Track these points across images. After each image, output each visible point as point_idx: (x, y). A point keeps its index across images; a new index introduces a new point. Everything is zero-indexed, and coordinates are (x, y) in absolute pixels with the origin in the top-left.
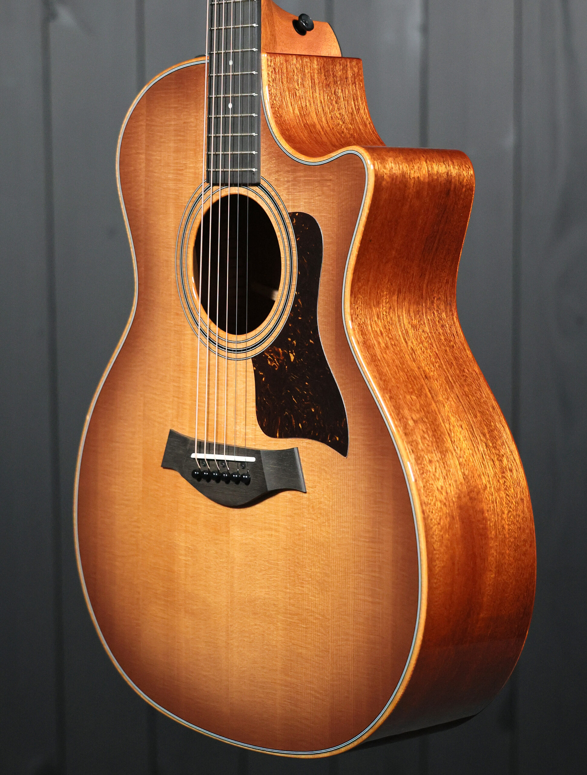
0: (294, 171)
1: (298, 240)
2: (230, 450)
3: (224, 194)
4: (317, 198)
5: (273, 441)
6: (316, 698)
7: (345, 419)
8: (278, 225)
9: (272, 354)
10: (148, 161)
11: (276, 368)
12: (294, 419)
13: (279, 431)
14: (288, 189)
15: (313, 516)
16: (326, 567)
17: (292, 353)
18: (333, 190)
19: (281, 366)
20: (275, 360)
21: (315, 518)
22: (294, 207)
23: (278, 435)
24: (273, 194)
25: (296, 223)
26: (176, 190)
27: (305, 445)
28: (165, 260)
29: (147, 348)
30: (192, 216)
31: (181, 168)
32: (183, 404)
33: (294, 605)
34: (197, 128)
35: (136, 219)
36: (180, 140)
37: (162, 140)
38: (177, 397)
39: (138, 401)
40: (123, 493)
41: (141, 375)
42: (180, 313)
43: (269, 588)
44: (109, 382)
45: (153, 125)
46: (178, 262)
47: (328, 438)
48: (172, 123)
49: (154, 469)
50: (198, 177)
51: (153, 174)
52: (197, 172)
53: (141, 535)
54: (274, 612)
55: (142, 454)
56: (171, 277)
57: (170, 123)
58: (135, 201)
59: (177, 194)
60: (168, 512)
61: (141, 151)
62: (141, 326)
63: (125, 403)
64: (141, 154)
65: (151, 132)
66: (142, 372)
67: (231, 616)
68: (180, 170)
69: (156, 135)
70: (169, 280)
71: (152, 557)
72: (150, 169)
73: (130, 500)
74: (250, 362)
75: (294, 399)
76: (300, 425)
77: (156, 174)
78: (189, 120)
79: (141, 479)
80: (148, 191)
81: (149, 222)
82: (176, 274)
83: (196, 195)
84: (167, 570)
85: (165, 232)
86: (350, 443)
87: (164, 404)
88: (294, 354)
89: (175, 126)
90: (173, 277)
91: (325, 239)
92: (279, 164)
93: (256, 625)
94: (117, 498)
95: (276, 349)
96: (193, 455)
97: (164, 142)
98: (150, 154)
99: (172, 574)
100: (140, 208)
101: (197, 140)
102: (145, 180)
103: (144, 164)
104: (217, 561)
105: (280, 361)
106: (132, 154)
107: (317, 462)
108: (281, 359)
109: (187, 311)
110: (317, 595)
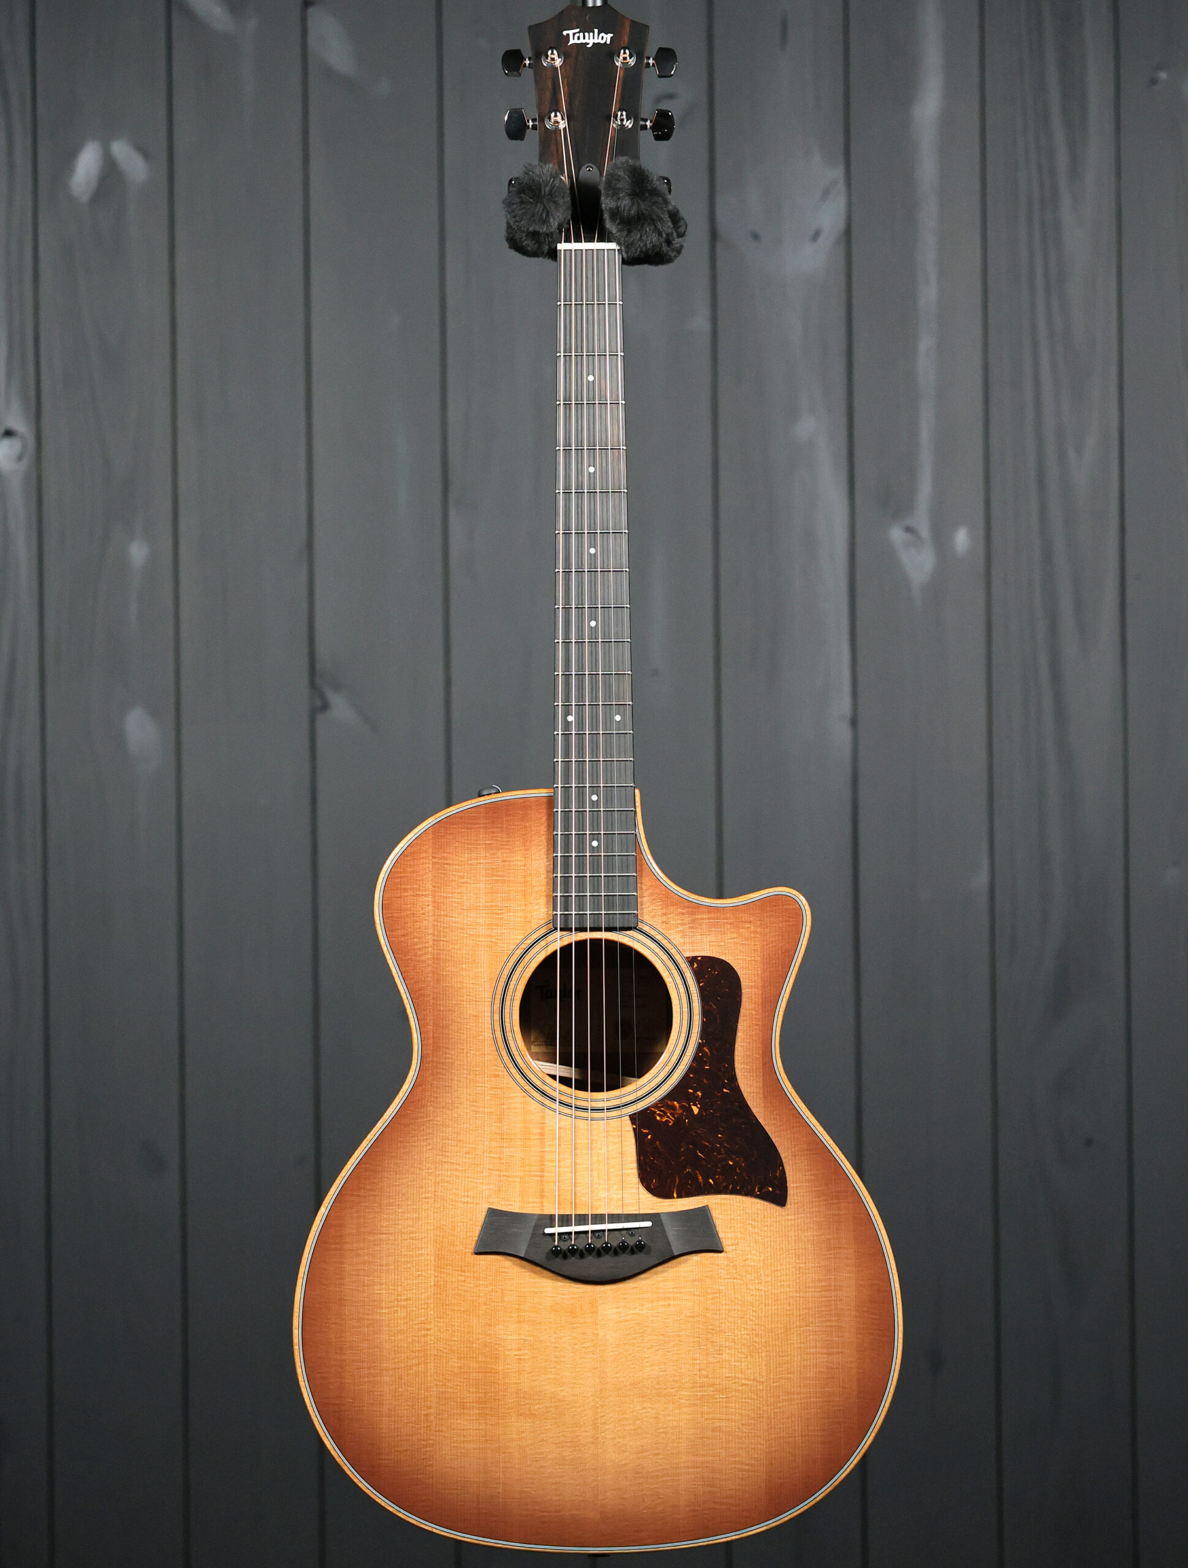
0: (692, 913)
1: (701, 985)
2: (598, 1218)
3: (580, 938)
4: (729, 941)
5: (667, 1202)
6: (742, 1470)
7: (781, 1168)
8: (669, 970)
9: (662, 1109)
10: (438, 903)
11: (670, 1122)
12: (701, 1176)
13: (676, 1190)
14: (683, 931)
15: (735, 1276)
16: (757, 1327)
17: (695, 1105)
18: (755, 932)
19: (679, 1121)
20: (668, 1114)
21: (738, 1277)
22: (693, 951)
23: (675, 1195)
24: (659, 937)
25: (697, 967)
26: (491, 936)
27: (719, 1201)
28: (473, 1016)
29: (438, 1118)
30: (522, 965)
31: (500, 912)
32: (508, 1177)
33: (707, 1377)
34: (526, 868)
35: (415, 971)
36: (498, 880)
37: (463, 880)
38: (496, 1170)
39: (424, 1181)
40: (396, 1293)
41: (429, 1150)
42: (500, 1074)
43: (665, 1363)
44: (366, 1164)
45: (447, 864)
46: (497, 1017)
47: (756, 1190)
48: (482, 861)
49: (457, 1257)
50: (530, 922)
51: (449, 918)
52: (529, 915)
53: (432, 1338)
54: (674, 1390)
55: (432, 1242)
56: (483, 1034)
57: (478, 862)
58: (414, 949)
59: (494, 940)
60: (485, 1304)
61: (424, 893)
62: (428, 1093)
63: (399, 1185)
64: (425, 896)
65: (442, 872)
66: (430, 1147)
67: (602, 1406)
68: (498, 914)
69: (453, 875)
70: (480, 1038)
71: (456, 1360)
72: (442, 913)
73: (410, 1299)
74: (626, 1120)
75: (699, 1154)
76: (711, 1181)
77: (454, 919)
78: (512, 859)
79: (432, 1272)
80: (439, 939)
81: (442, 973)
82: (494, 1031)
83: (529, 942)
84: (484, 1372)
85: (473, 983)
86: (790, 1192)
87: (472, 1180)
88: (699, 1106)
89: (487, 865)
90: (488, 1034)
91: (744, 983)
92: (667, 906)
93: (644, 1408)
94: (384, 1300)
95: (669, 1103)
96: (548, 1231)
97: (467, 883)
98: (441, 896)
99: (493, 1375)
100: (423, 958)
101: (527, 881)
102: (434, 925)
103: (430, 908)
104: (576, 1347)
105: (676, 1116)
106: (407, 896)
107: (739, 1217)
108: (677, 1114)
109: (514, 1071)
110: (743, 1360)
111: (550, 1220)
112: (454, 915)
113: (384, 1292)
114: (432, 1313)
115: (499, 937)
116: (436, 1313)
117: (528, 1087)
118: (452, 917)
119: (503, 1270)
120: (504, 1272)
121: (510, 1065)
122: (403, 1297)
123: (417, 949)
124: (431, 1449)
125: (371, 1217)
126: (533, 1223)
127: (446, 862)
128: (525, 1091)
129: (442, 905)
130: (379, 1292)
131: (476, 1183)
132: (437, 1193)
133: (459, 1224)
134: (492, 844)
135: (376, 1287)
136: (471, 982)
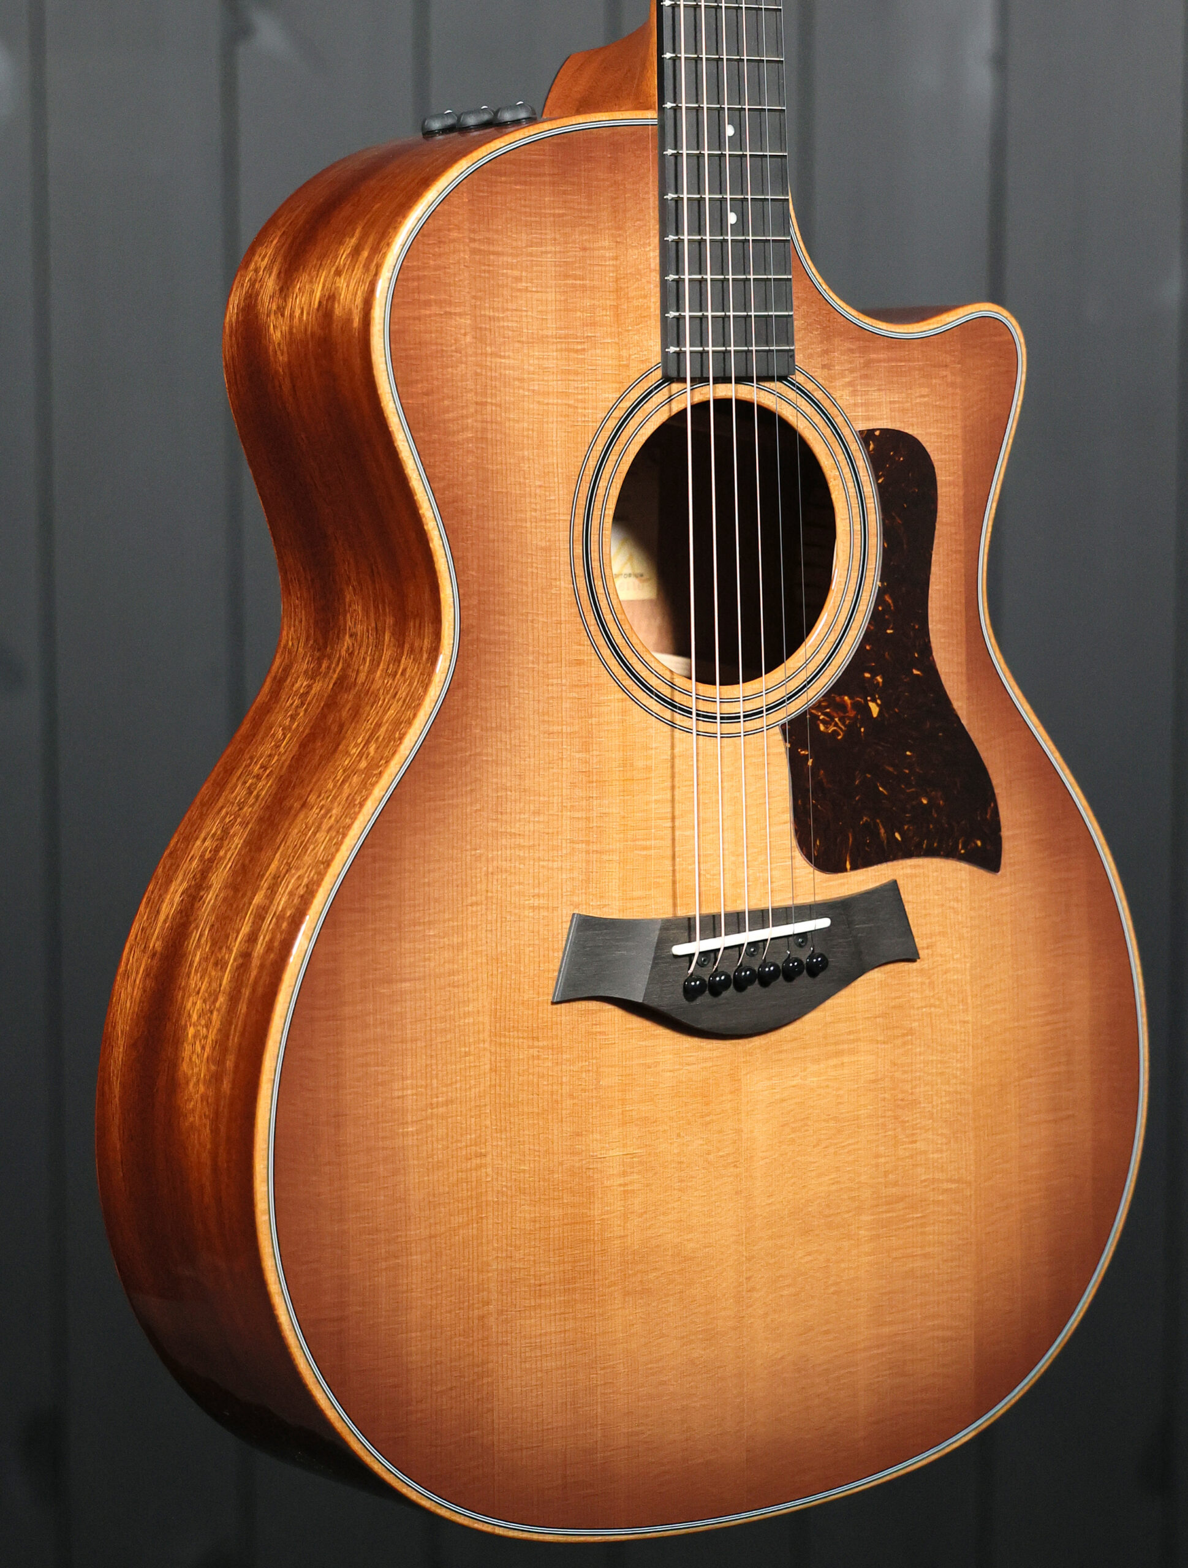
0: (864, 350)
1: (880, 481)
3: (698, 398)
4: (918, 400)
5: (836, 880)
7: (992, 805)
8: (833, 455)
9: (828, 710)
10: (480, 335)
11: (839, 734)
12: (884, 827)
13: (850, 856)
14: (851, 384)
15: (932, 1001)
16: (963, 1087)
17: (874, 700)
18: (953, 385)
19: (851, 730)
20: (837, 719)
21: (937, 1003)
22: (868, 419)
23: (848, 866)
24: (818, 395)
25: (874, 449)
26: (567, 395)
27: (909, 871)
28: (542, 549)
29: (490, 750)
30: (617, 449)
31: (579, 347)
32: (601, 852)
33: (896, 1184)
34: (618, 262)
35: (447, 463)
36: (574, 286)
37: (520, 285)
38: (582, 842)
39: (469, 872)
40: (429, 1092)
41: (476, 811)
42: (586, 658)
43: (838, 1169)
44: (373, 846)
45: (493, 253)
46: (579, 550)
47: (960, 847)
48: (549, 248)
49: (526, 1012)
50: (627, 366)
51: (498, 360)
52: (624, 353)
53: (489, 1170)
54: (851, 1214)
55: (485, 988)
56: (558, 583)
57: (543, 249)
58: (444, 422)
59: (571, 402)
60: (571, 1096)
61: (458, 310)
62: (471, 703)
63: (429, 885)
64: (460, 315)
65: (487, 268)
66: (478, 807)
67: (749, 1259)
68: (577, 351)
69: (503, 274)
70: (553, 591)
71: (527, 1208)
72: (489, 349)
73: (452, 1102)
74: (775, 734)
75: (881, 789)
76: (897, 835)
77: (507, 361)
78: (596, 245)
79: (487, 1045)
80: (484, 400)
81: (490, 467)
82: (574, 576)
83: (626, 404)
84: (572, 1224)
85: (540, 486)
86: (1006, 846)
87: (545, 863)
88: (879, 702)
89: (558, 255)
90: (565, 584)
91: (942, 477)
92: (828, 339)
93: (809, 1254)
94: (409, 1107)
95: (838, 699)
96: (679, 950)
97: (526, 290)
98: (485, 316)
99: (585, 1226)
100: (461, 437)
101: (621, 288)
102: (476, 374)
103: (468, 339)
104: (711, 1157)
105: (847, 722)
106: (430, 316)
107: (936, 897)
108: (849, 718)
109: (606, 652)
110: (944, 1147)
111: (686, 928)
112: (507, 354)
113: (409, 1092)
114: (488, 1123)
115: (580, 397)
116: (494, 1123)
117: (628, 682)
118: (504, 357)
119: (598, 1030)
120: (600, 1033)
121: (601, 641)
122: (440, 1099)
123: (449, 421)
124: (490, 1379)
125: (385, 948)
126: (654, 937)
127: (492, 249)
128: (624, 689)
129: (488, 333)
130: (400, 1094)
131: (552, 869)
132: (490, 894)
133: (527, 950)
134: (563, 215)
135: (396, 1085)
136: (538, 483)
